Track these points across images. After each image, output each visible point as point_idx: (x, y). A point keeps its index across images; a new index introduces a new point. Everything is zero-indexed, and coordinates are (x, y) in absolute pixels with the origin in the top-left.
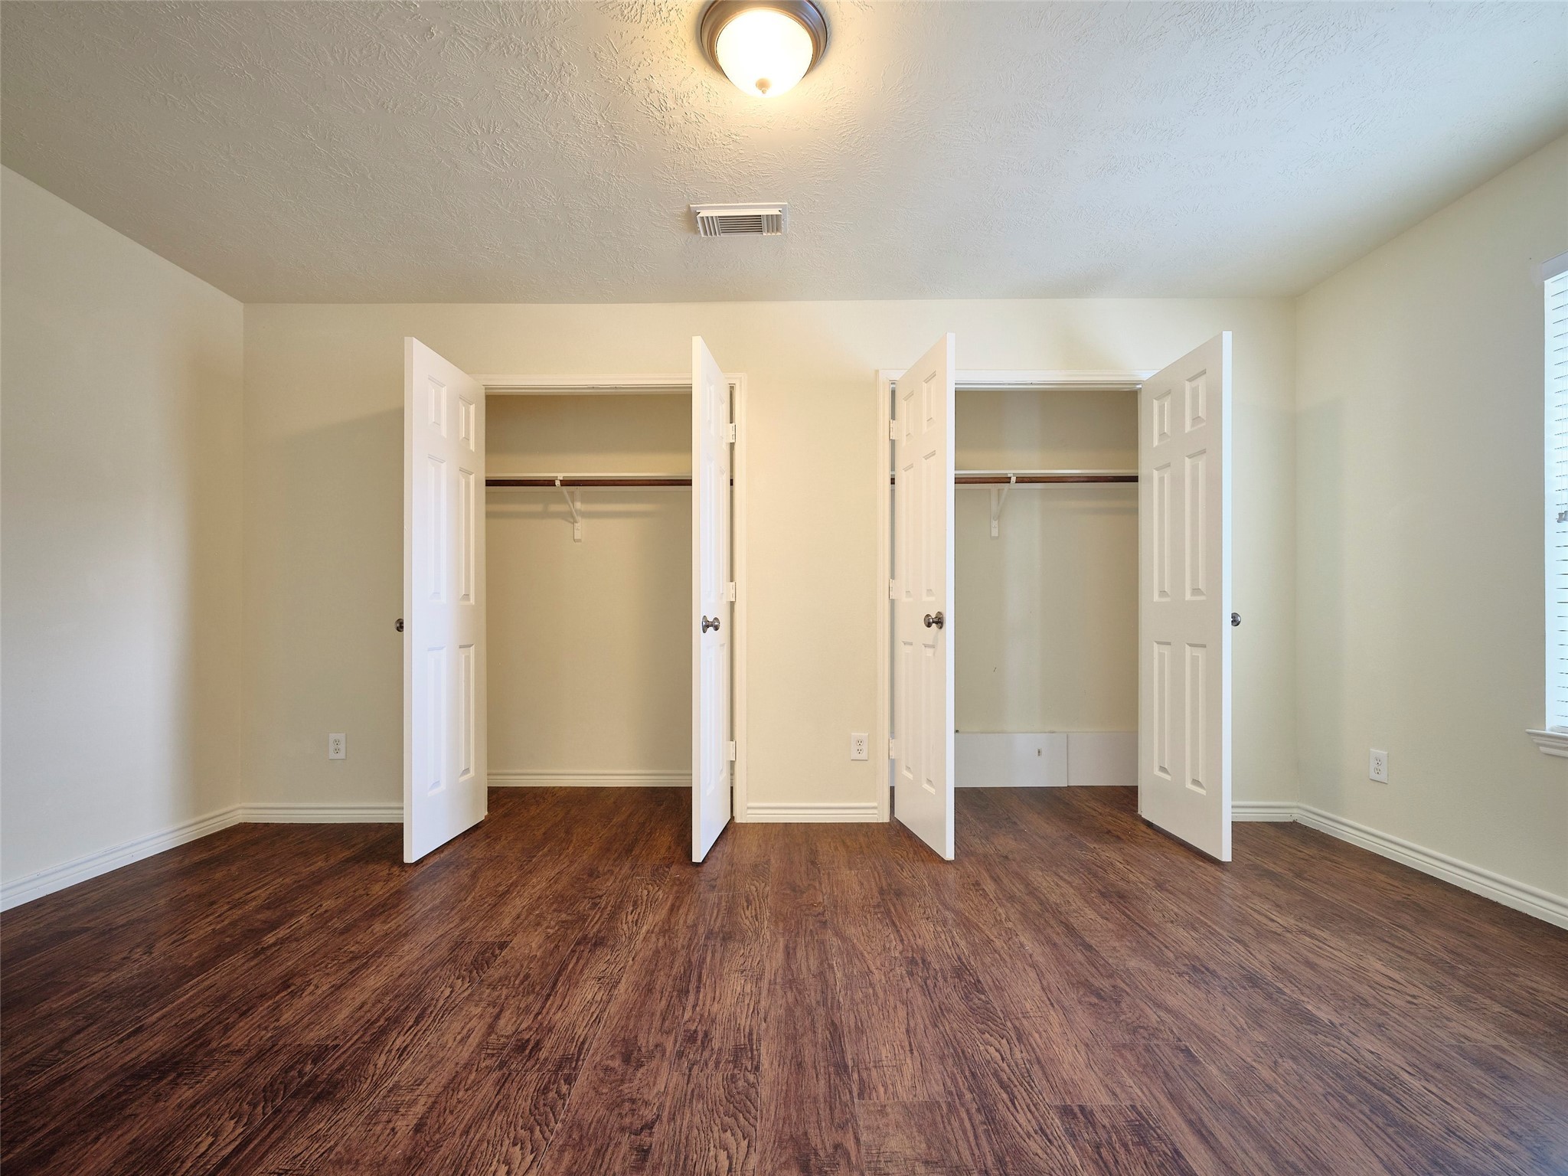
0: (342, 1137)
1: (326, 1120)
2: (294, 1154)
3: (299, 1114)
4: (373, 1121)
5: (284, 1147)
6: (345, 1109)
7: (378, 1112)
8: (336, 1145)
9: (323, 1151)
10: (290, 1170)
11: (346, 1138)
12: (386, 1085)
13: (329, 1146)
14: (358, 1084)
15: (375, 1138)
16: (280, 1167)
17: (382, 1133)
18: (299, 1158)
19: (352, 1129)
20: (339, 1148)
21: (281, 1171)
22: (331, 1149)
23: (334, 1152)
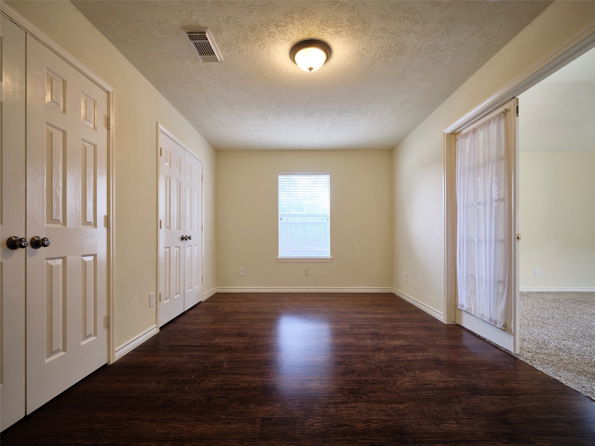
0: (414, 418)
1: (411, 426)
2: (428, 426)
3: (413, 435)
4: (405, 414)
5: (428, 430)
6: (404, 423)
7: (400, 415)
8: (419, 418)
9: (423, 420)
10: (434, 424)
11: (415, 417)
12: (387, 418)
13: (420, 420)
14: (390, 426)
15: (411, 411)
16: (435, 427)
17: (408, 410)
18: (429, 424)
19: (411, 417)
20: (419, 417)
21: (436, 426)
22: (420, 418)
23: (421, 417)
